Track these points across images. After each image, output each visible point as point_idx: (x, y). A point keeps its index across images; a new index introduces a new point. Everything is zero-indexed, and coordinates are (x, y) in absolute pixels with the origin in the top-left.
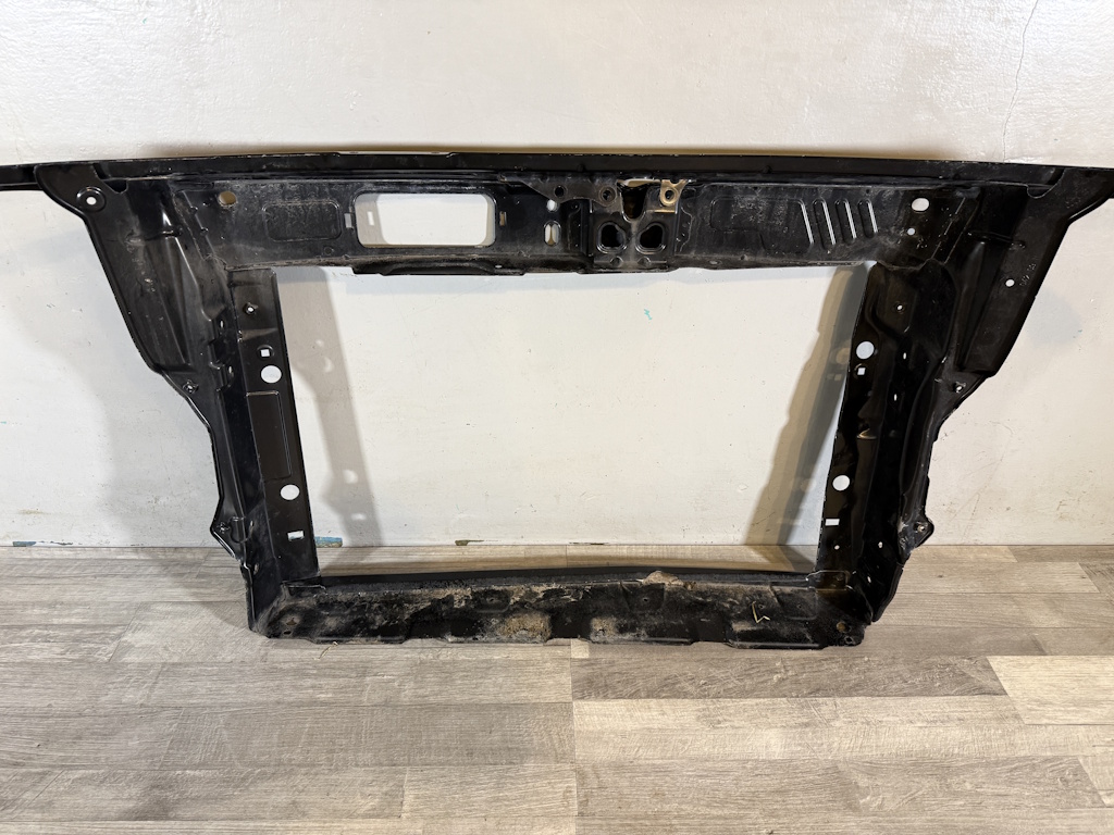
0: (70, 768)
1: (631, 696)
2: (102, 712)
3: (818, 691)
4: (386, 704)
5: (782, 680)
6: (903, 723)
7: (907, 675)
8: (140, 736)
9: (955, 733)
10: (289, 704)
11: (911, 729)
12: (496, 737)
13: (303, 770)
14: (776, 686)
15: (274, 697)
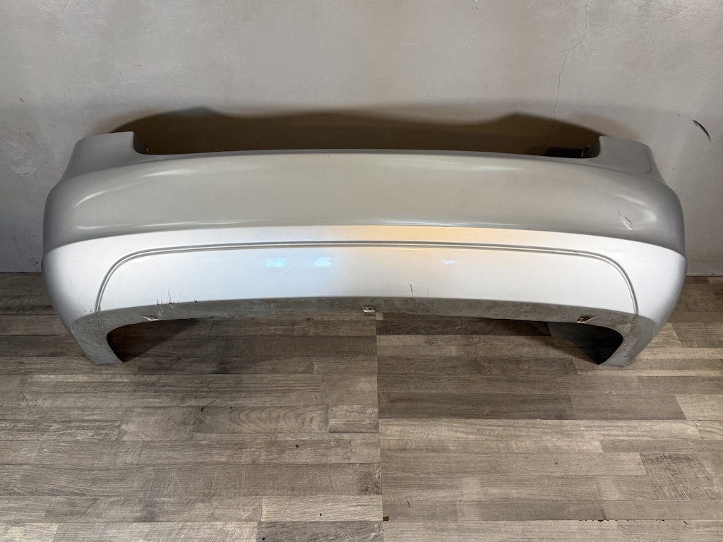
1: (399, 334)
3: (475, 333)
5: (459, 329)
6: (506, 345)
8: (211, 347)
9: (526, 349)
13: (276, 358)
14: (457, 331)
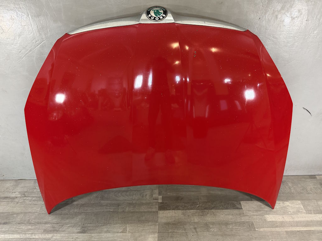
0: (67, 224)
1: (169, 210)
2: (71, 214)
3: (205, 209)
4: (123, 211)
6: (221, 215)
7: (223, 205)
8: (79, 218)
9: (231, 217)
10: (105, 212)
11: (222, 216)
12: (144, 218)
13: (109, 224)
14: (198, 207)
15: (102, 210)
